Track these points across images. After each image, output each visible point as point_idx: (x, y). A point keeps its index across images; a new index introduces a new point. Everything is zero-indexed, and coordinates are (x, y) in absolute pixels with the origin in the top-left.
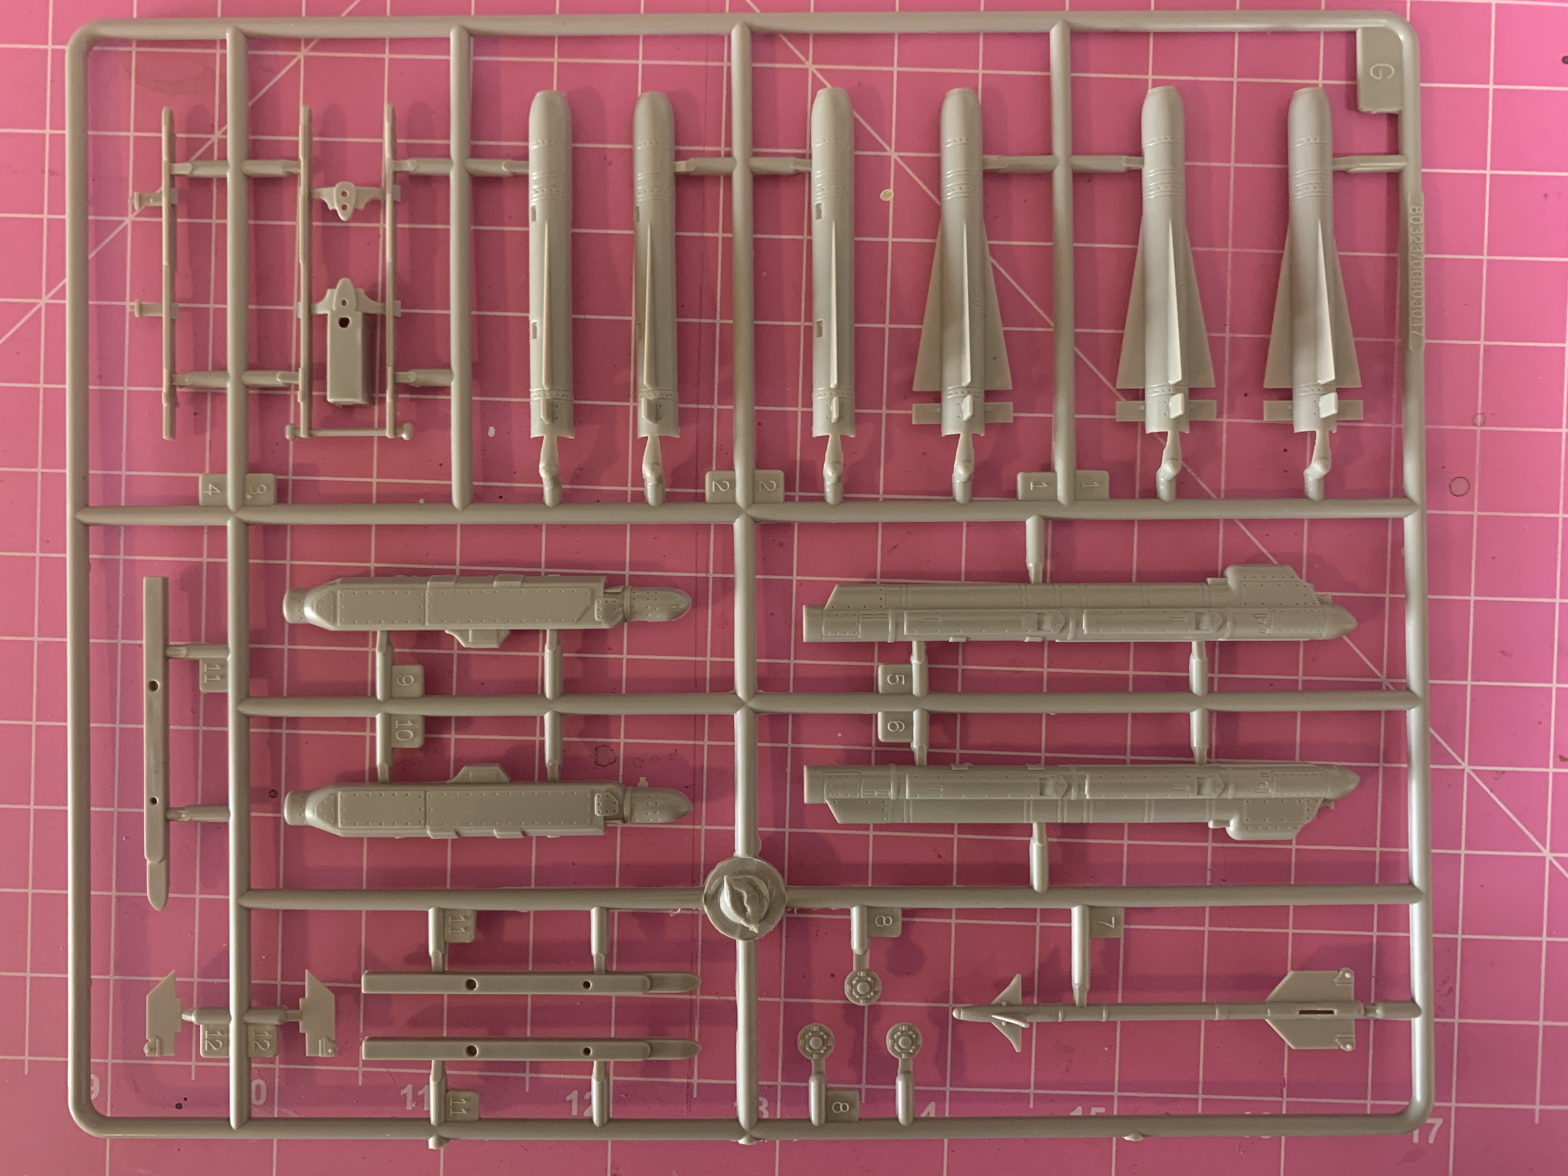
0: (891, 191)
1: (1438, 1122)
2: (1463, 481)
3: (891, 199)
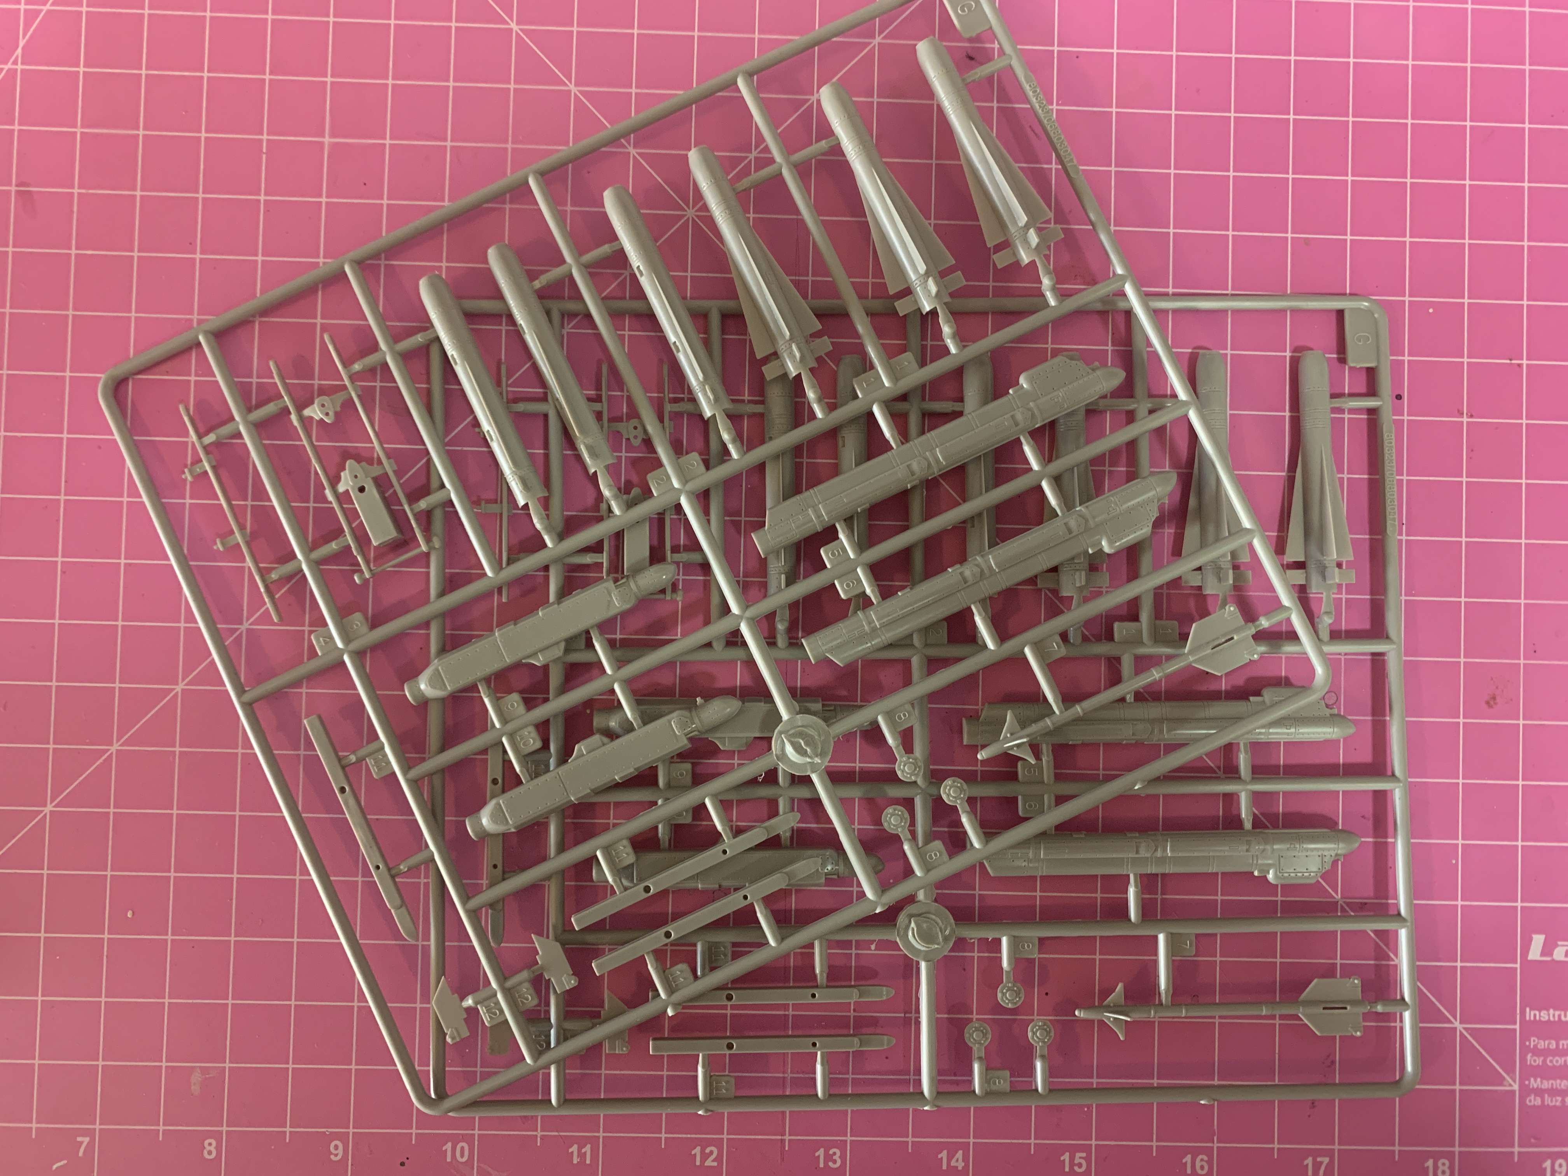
1: (1326, 1160)
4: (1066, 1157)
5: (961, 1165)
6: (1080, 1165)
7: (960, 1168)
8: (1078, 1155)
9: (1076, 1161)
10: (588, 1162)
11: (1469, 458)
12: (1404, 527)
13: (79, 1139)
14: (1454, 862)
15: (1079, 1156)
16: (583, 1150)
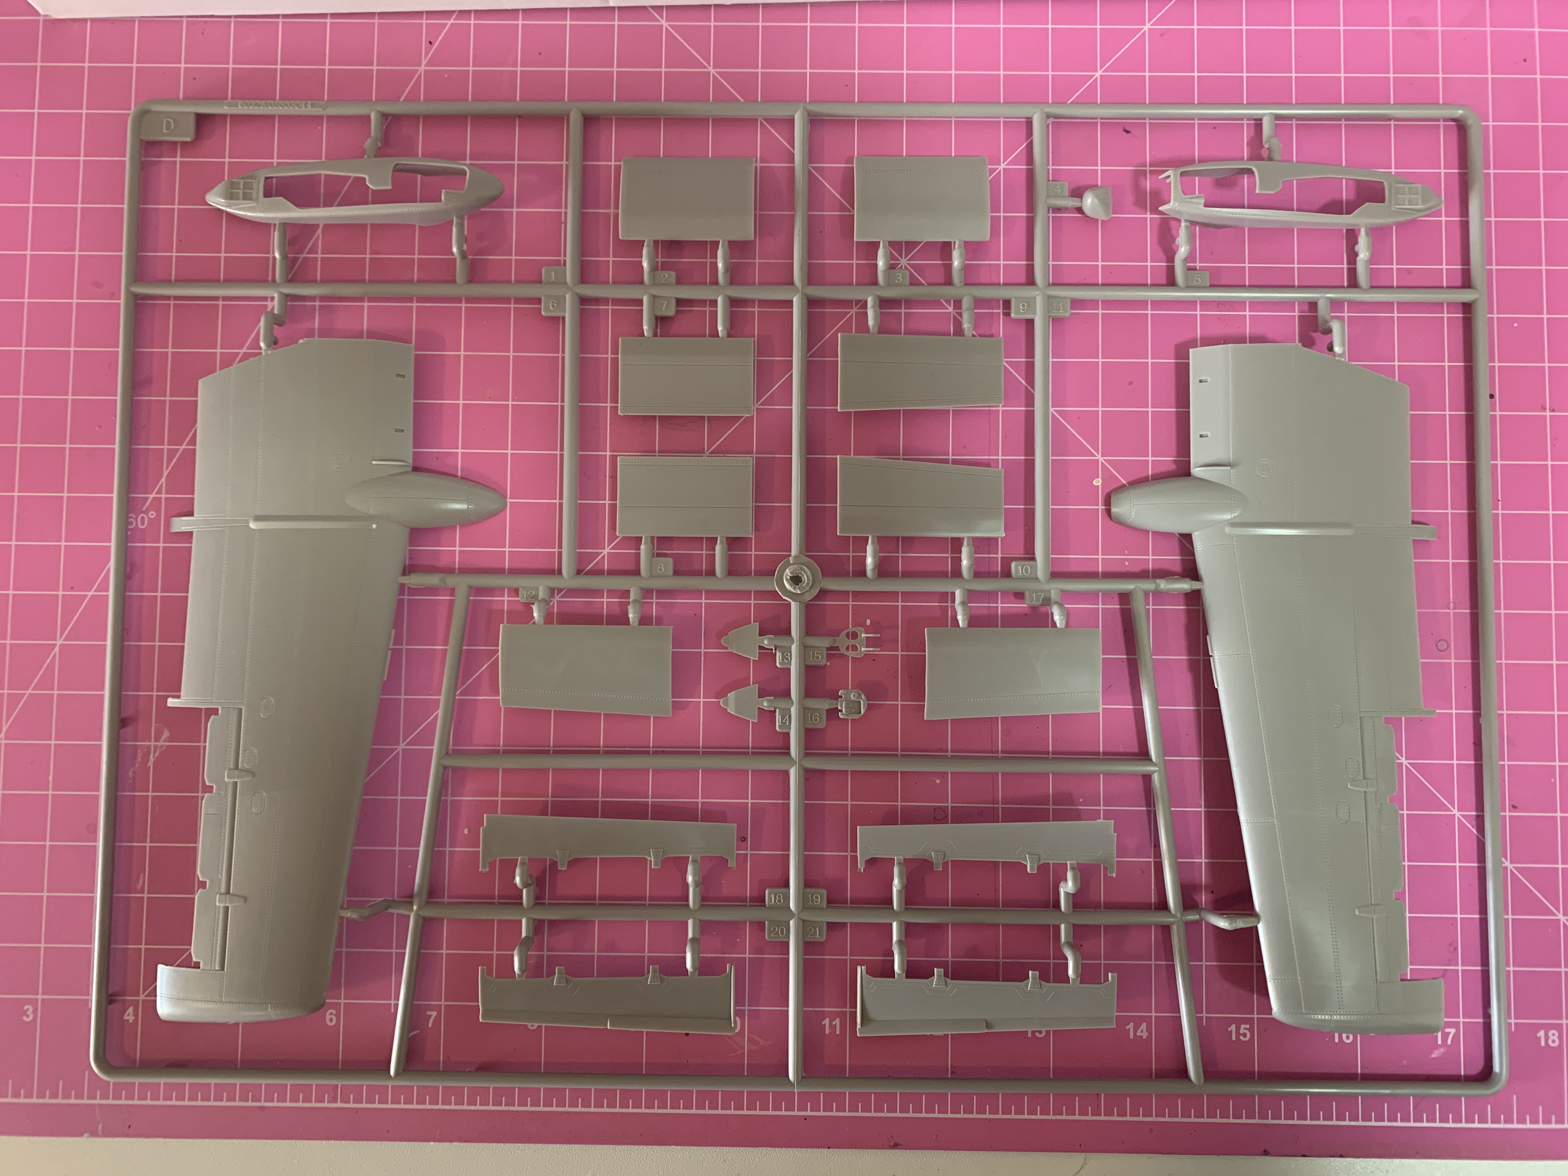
0: (1100, 479)
1: (1453, 1031)
2: (1444, 642)
3: (1100, 484)
4: (1233, 1028)
5: (1145, 1035)
6: (1245, 1035)
7: (1145, 1037)
8: (1243, 1026)
9: (1242, 1031)
10: (838, 1032)
11: (1553, 445)
12: (1500, 502)
13: (429, 1013)
14: (1553, 780)
15: (1243, 1028)
16: (834, 1023)
